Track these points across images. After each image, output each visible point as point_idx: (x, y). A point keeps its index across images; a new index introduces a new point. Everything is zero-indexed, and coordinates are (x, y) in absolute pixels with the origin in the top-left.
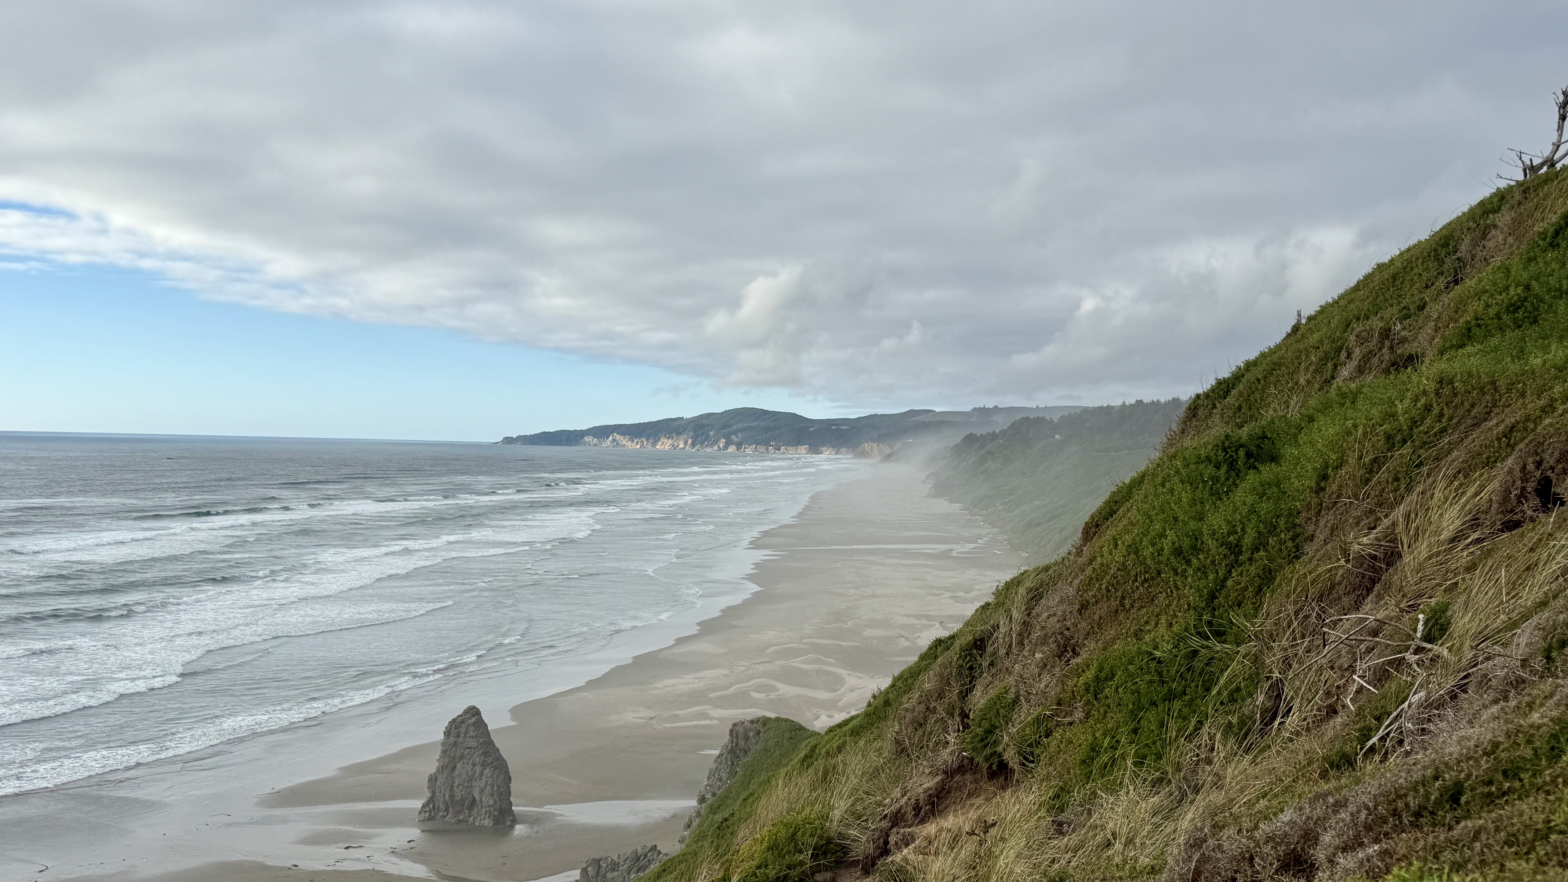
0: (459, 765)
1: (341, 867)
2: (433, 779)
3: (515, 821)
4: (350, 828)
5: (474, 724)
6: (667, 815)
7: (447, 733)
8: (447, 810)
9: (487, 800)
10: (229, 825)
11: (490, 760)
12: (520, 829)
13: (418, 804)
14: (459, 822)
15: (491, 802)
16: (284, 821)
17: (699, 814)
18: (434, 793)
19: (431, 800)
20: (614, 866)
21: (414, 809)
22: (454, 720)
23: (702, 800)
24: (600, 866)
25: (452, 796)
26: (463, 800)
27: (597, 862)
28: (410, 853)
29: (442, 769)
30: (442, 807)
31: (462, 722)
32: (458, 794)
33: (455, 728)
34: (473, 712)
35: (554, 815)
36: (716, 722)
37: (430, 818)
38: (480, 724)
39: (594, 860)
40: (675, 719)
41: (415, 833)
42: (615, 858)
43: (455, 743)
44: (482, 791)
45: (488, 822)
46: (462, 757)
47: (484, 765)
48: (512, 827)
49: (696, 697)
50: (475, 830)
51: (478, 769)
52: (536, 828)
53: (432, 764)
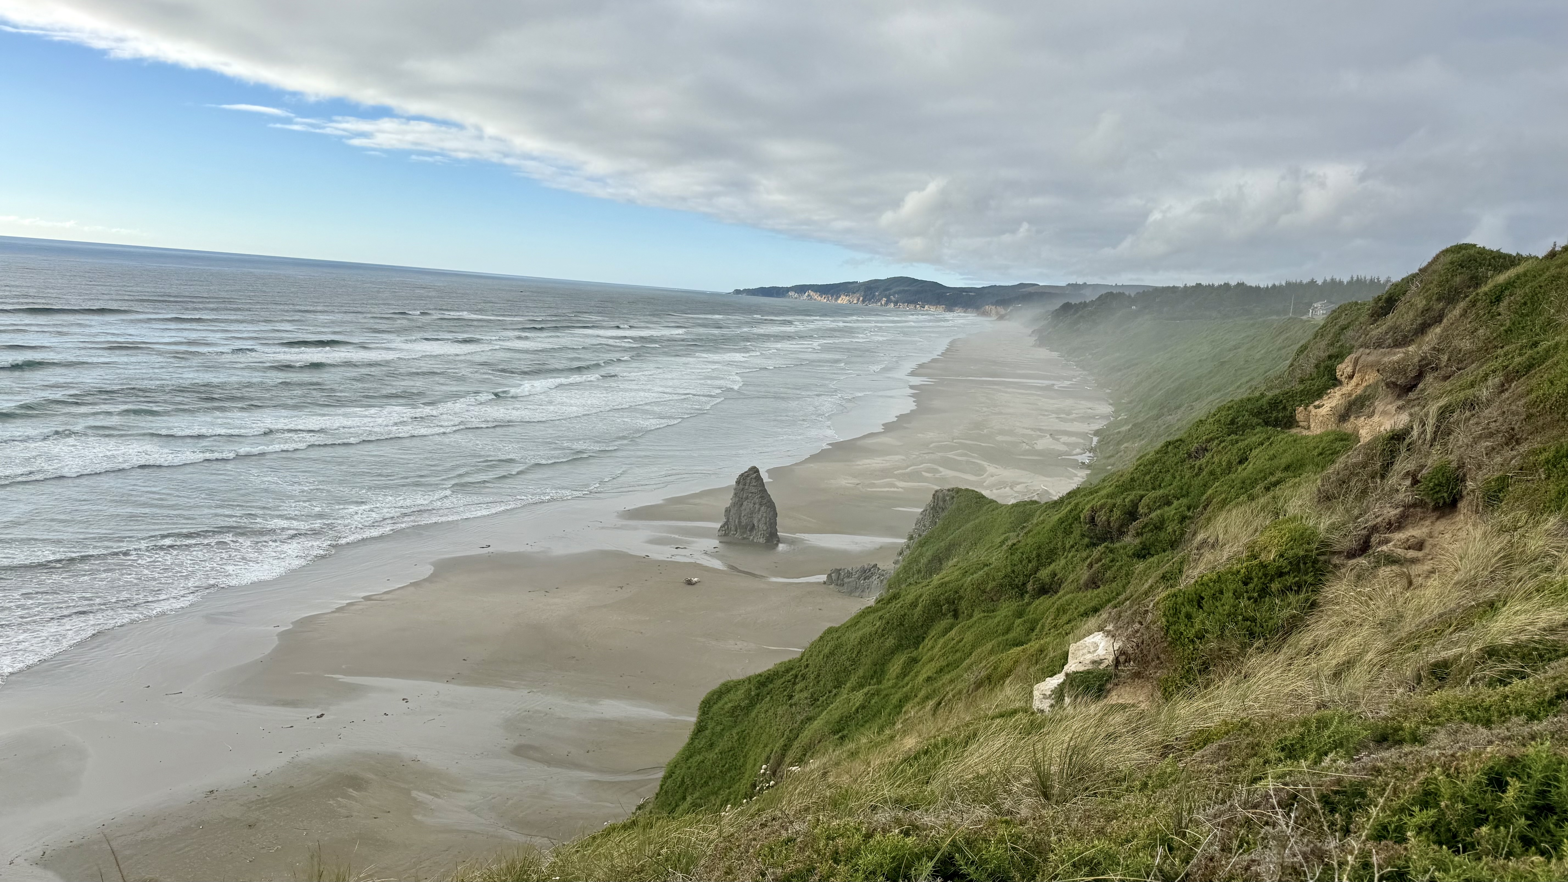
0: (745, 503)
1: (674, 559)
2: (728, 511)
3: (779, 541)
4: (677, 536)
5: (755, 478)
6: (878, 547)
7: (738, 482)
8: (736, 531)
9: (762, 527)
10: (603, 528)
11: (765, 501)
12: (781, 547)
13: (718, 525)
14: (744, 538)
15: (765, 528)
16: (635, 528)
17: (908, 547)
18: (728, 519)
19: (726, 523)
20: (849, 574)
21: (715, 528)
22: (742, 475)
23: (911, 538)
24: (840, 574)
25: (740, 522)
26: (747, 525)
27: (838, 571)
28: (714, 555)
29: (734, 505)
30: (733, 528)
31: (748, 476)
32: (744, 521)
33: (743, 479)
34: (755, 470)
35: (803, 540)
36: (900, 490)
37: (725, 535)
38: (759, 478)
39: (836, 569)
40: (873, 485)
41: (715, 542)
42: (850, 569)
43: (743, 489)
44: (759, 521)
45: (762, 540)
46: (747, 498)
47: (761, 505)
48: (777, 545)
49: (885, 473)
50: (753, 544)
51: (757, 506)
52: (793, 547)
53: (727, 501)
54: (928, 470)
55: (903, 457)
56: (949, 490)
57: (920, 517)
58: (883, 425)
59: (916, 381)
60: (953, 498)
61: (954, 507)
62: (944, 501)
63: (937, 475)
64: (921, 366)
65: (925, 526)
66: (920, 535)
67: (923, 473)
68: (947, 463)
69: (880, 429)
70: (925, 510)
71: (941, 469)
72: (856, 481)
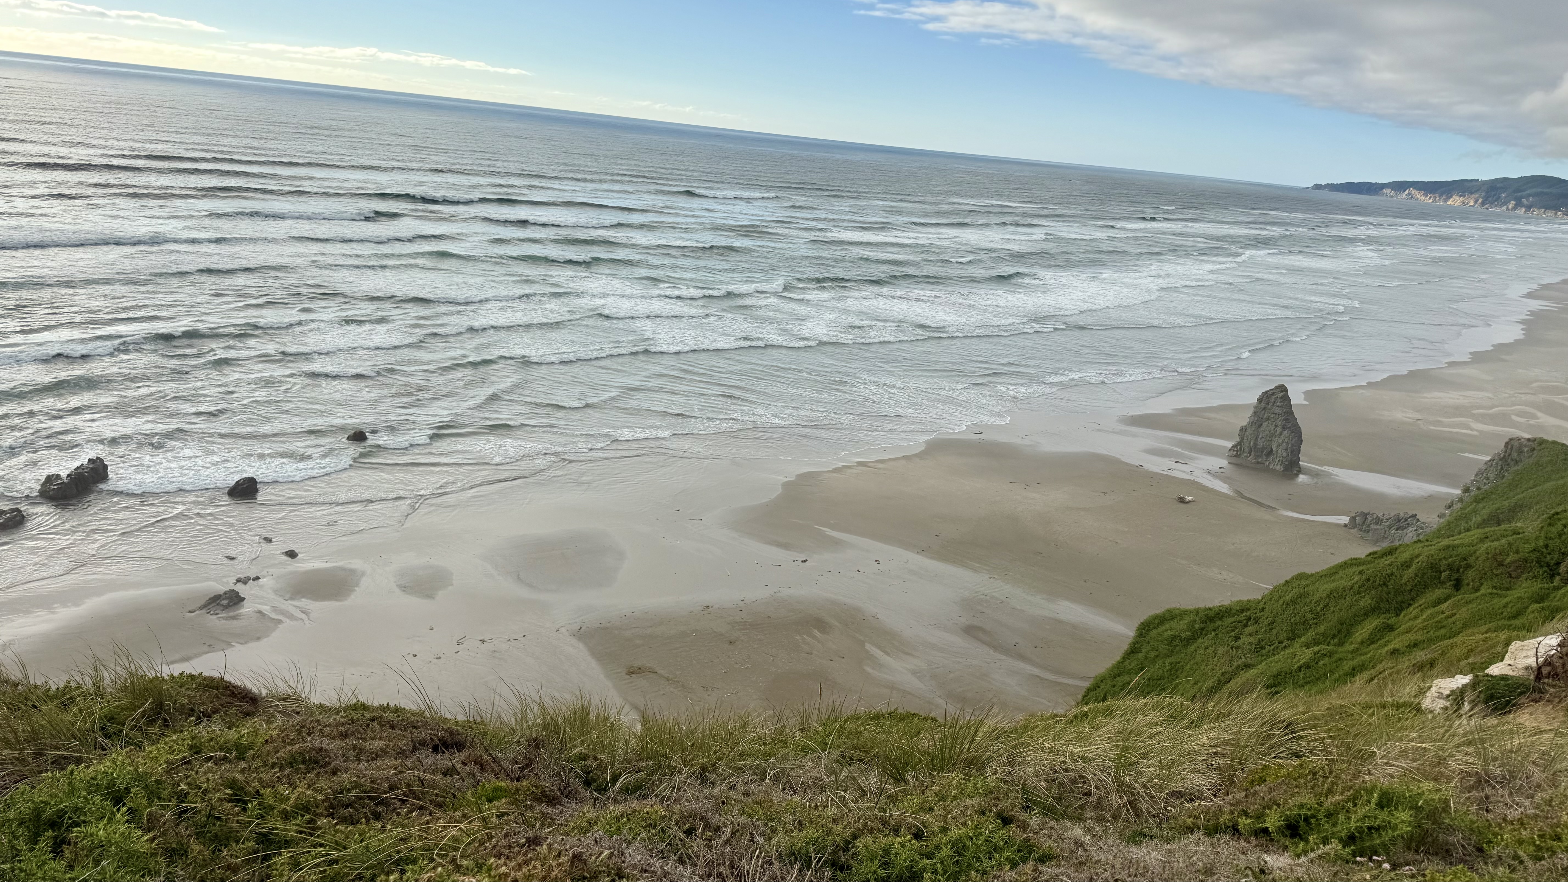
0: (1265, 424)
1: (1170, 473)
2: (1243, 430)
3: (1300, 471)
4: (1179, 450)
5: (1281, 398)
6: (1425, 495)
7: (1260, 400)
8: (1250, 453)
9: (1281, 452)
10: (1100, 430)
11: (1290, 425)
12: (1302, 478)
13: (1229, 444)
14: (1258, 463)
15: (1285, 455)
16: (1134, 435)
17: (1461, 500)
18: (1242, 439)
19: (1239, 444)
20: (1378, 521)
21: (1225, 447)
22: (1266, 392)
23: (1466, 490)
24: (1366, 518)
25: (1255, 444)
26: (1263, 448)
27: (1365, 515)
28: (1219, 475)
29: (1251, 424)
30: (1247, 450)
31: (1273, 394)
32: (1261, 444)
33: (1266, 398)
34: (1282, 389)
35: (1331, 474)
36: (1475, 433)
37: (1237, 456)
38: (1286, 399)
39: (1362, 513)
40: (1440, 423)
41: (1224, 463)
42: (1380, 515)
43: (1265, 409)
44: (1279, 445)
45: (1279, 468)
46: (1268, 419)
47: (1284, 428)
48: (1297, 475)
49: (1459, 410)
50: (1267, 470)
51: (1279, 429)
52: (1315, 480)
53: (1244, 419)
54: (1521, 414)
55: (1490, 395)
56: (1529, 440)
57: (1484, 467)
58: (1471, 353)
59: (1535, 305)
60: (1534, 449)
61: (1531, 461)
62: (1520, 452)
63: (1532, 422)
64: (1545, 287)
65: (1488, 479)
66: (1479, 489)
67: (1514, 417)
68: (1551, 409)
69: (1466, 358)
70: (1492, 460)
71: (1539, 414)
72: (1418, 416)
